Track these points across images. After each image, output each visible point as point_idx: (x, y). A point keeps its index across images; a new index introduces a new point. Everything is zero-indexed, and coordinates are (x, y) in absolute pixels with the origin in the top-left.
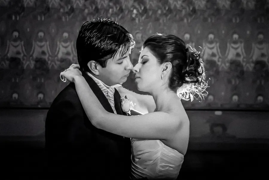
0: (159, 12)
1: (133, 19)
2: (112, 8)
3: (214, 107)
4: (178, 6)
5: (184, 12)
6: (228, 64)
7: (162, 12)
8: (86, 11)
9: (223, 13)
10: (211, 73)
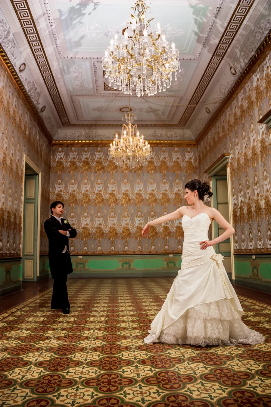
0: (137, 200)
1: (123, 205)
2: (111, 199)
3: (168, 252)
4: (147, 197)
5: (150, 201)
6: (175, 229)
7: (138, 200)
8: (97, 201)
9: (171, 201)
10: (167, 233)
